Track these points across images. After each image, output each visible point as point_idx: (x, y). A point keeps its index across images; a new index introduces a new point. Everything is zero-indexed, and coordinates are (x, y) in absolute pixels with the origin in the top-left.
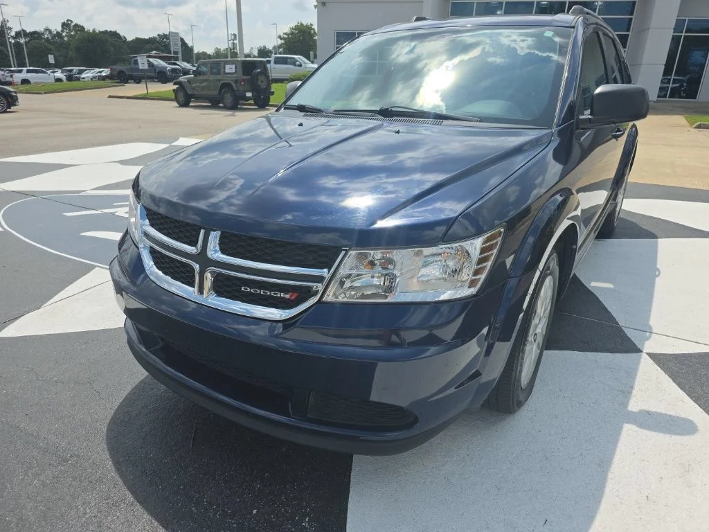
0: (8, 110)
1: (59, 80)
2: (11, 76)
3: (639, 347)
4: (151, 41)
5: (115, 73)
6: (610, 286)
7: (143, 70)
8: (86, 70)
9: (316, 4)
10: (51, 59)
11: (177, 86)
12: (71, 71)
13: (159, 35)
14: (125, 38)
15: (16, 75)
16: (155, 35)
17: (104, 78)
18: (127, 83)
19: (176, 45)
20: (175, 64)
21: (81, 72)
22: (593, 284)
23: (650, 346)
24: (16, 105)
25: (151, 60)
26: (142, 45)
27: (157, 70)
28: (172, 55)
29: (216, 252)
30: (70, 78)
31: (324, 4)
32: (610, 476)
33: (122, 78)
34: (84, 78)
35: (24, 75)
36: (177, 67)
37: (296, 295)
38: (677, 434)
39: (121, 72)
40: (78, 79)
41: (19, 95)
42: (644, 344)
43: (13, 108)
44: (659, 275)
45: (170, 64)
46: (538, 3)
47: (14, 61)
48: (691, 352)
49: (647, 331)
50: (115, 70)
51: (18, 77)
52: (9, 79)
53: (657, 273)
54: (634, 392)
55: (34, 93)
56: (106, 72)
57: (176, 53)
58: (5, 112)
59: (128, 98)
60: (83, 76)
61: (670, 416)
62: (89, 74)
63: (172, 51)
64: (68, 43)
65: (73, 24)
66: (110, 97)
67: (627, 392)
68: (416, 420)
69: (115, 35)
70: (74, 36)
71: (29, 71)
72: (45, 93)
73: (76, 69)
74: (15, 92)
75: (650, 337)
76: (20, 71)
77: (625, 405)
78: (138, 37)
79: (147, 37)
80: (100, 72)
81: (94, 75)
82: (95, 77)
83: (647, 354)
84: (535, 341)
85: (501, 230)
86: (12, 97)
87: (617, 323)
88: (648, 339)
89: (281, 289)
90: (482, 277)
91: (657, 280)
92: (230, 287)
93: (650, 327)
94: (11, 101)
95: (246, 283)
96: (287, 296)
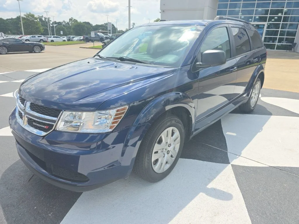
0: (41, 52)
1: (64, 41)
2: (47, 39)
3: (230, 162)
4: (101, 26)
5: (85, 38)
6: (235, 134)
8: (75, 37)
9: (160, 11)
10: (62, 33)
11: (104, 44)
12: (70, 37)
13: (105, 24)
14: (92, 24)
15: (49, 38)
16: (103, 24)
17: (81, 40)
18: (89, 42)
19: (110, 27)
20: (107, 35)
21: (73, 38)
22: (228, 133)
23: (236, 162)
24: (43, 50)
25: (98, 33)
26: (98, 27)
27: (100, 37)
28: (108, 31)
29: (29, 108)
30: (69, 40)
31: (164, 11)
32: (180, 212)
33: (87, 40)
35: (52, 39)
36: (108, 36)
37: (48, 127)
38: (222, 200)
39: (87, 38)
40: (72, 40)
42: (233, 160)
44: (261, 131)
45: (105, 35)
46: (256, 10)
47: (50, 33)
48: (253, 166)
49: (238, 155)
50: (85, 37)
51: (50, 39)
52: (46, 40)
53: (261, 130)
54: (215, 180)
55: (54, 46)
56: (82, 38)
57: (110, 30)
58: (40, 52)
59: (87, 48)
60: (74, 39)
61: (224, 192)
62: (76, 38)
63: (108, 29)
64: (71, 27)
65: (73, 19)
66: (80, 47)
67: (210, 180)
68: (89, 180)
69: (88, 23)
70: (73, 24)
71: (54, 37)
72: (58, 46)
73: (72, 36)
74: (44, 45)
75: (238, 158)
76: (51, 37)
77: (207, 185)
78: (97, 24)
79: (100, 24)
80: (80, 38)
81: (78, 39)
82: (78, 40)
83: (232, 165)
84: (168, 154)
85: (128, 107)
86: (43, 47)
87: (227, 150)
88: (236, 158)
89: (44, 124)
90: (116, 125)
91: (259, 134)
92: (31, 122)
93: (241, 153)
94: (42, 48)
95: (35, 121)
96: (45, 127)
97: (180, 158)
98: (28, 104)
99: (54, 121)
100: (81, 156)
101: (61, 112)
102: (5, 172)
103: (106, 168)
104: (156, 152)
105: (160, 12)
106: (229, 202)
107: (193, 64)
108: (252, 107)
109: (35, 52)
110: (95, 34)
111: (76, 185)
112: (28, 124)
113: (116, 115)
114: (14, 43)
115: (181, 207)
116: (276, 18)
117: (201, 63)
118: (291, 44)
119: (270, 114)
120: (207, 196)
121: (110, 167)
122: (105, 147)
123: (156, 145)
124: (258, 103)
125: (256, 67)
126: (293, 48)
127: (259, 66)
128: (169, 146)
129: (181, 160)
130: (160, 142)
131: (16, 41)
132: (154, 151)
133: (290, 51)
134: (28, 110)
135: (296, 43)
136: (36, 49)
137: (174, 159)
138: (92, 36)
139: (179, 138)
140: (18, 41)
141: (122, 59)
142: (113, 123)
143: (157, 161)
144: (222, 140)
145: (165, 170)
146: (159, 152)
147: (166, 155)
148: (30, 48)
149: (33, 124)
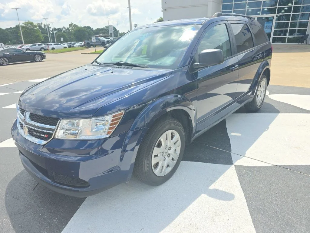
0: (42, 60)
1: (65, 47)
2: (48, 47)
3: (233, 162)
4: (103, 29)
5: (86, 44)
6: (239, 135)
8: (76, 43)
9: (162, 10)
10: (62, 39)
12: (71, 43)
13: (106, 27)
14: (93, 29)
15: (49, 46)
16: (104, 27)
17: (82, 46)
18: (90, 47)
19: (111, 30)
20: (109, 39)
21: (74, 44)
22: (233, 134)
23: (241, 162)
24: (45, 59)
25: (99, 38)
26: (98, 32)
27: (102, 41)
28: (110, 35)
30: (70, 47)
31: (165, 10)
32: (182, 214)
33: (89, 45)
34: (75, 46)
35: (53, 46)
36: (109, 40)
37: (47, 136)
38: (224, 200)
39: (88, 43)
40: (73, 47)
42: (236, 160)
43: (44, 60)
45: (107, 39)
47: (50, 40)
48: (257, 165)
49: (242, 155)
50: (86, 42)
51: (51, 47)
52: (47, 48)
53: (267, 129)
54: (217, 181)
55: (55, 53)
56: (83, 43)
57: (111, 34)
58: (41, 61)
59: (88, 54)
60: (75, 45)
61: (226, 192)
62: (77, 44)
63: (110, 33)
64: (71, 32)
65: (73, 25)
66: (82, 54)
67: (213, 181)
68: (89, 185)
69: (89, 28)
70: (74, 29)
71: (54, 44)
72: (59, 53)
73: (73, 42)
74: (45, 54)
75: (242, 158)
76: (51, 45)
77: (209, 186)
78: (98, 28)
79: (101, 28)
80: (81, 43)
81: (79, 45)
82: (79, 46)
83: (235, 166)
84: (168, 157)
85: (124, 112)
86: (43, 55)
87: (231, 151)
88: (240, 159)
89: (44, 133)
90: (113, 130)
91: (265, 132)
92: (31, 132)
93: (245, 154)
94: (43, 57)
95: (35, 131)
97: (182, 161)
98: (28, 114)
99: (53, 130)
100: (81, 162)
101: (59, 120)
102: (11, 182)
104: (156, 156)
106: (231, 202)
107: (190, 65)
108: (259, 105)
109: (36, 62)
110: (96, 38)
111: (78, 191)
112: (29, 134)
113: (113, 121)
114: (15, 53)
115: (182, 209)
116: (286, 8)
117: (198, 63)
118: (303, 36)
119: (278, 112)
120: (209, 197)
121: (108, 172)
122: (104, 152)
123: (156, 148)
124: (264, 101)
125: (261, 63)
126: (306, 40)
127: (264, 62)
128: (169, 149)
129: (182, 163)
130: (159, 145)
131: (16, 52)
132: (154, 154)
133: (302, 43)
134: (28, 120)
135: (308, 35)
136: (37, 58)
137: (175, 162)
138: (93, 41)
139: (180, 141)
140: (18, 51)
141: (119, 64)
142: (110, 129)
143: (157, 164)
144: (226, 141)
145: (167, 173)
146: (158, 155)
147: (167, 158)
148: (31, 58)
149: (33, 134)
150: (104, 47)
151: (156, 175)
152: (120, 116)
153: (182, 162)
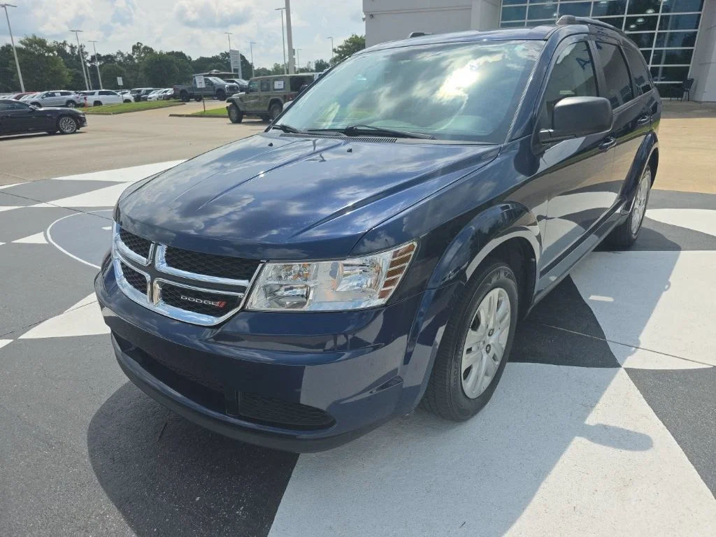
0: (77, 131)
1: (127, 101)
2: (85, 98)
3: (619, 361)
4: (215, 59)
5: (178, 92)
6: (610, 299)
7: (201, 89)
8: (152, 90)
9: (364, 16)
10: (120, 81)
11: (230, 103)
12: (139, 91)
13: (221, 54)
14: (190, 57)
15: (89, 97)
16: (218, 54)
17: (168, 98)
18: (188, 101)
19: (236, 62)
20: (233, 82)
21: (148, 92)
22: (593, 297)
23: (635, 361)
24: (84, 126)
25: (210, 78)
26: (204, 65)
27: (216, 89)
28: (233, 73)
29: (163, 263)
30: (138, 99)
31: (372, 16)
33: (184, 97)
34: (150, 98)
35: (97, 97)
36: (235, 84)
37: (223, 303)
38: (630, 449)
39: (183, 91)
40: (145, 99)
41: (87, 117)
42: (625, 358)
43: (82, 129)
44: (668, 288)
45: (228, 81)
46: (596, 3)
47: (88, 82)
49: (633, 345)
50: (177, 89)
51: (91, 100)
52: (83, 101)
53: (667, 286)
54: (598, 406)
55: (103, 114)
56: (170, 91)
57: (236, 70)
58: (75, 132)
59: (187, 116)
61: (628, 431)
62: (155, 94)
63: (232, 68)
64: (138, 65)
65: (142, 47)
66: (171, 115)
67: (589, 407)
68: (334, 422)
69: (181, 55)
70: (143, 58)
71: (101, 93)
72: (114, 114)
73: (144, 89)
74: (84, 114)
75: (635, 352)
76: (93, 94)
77: (585, 418)
78: (202, 56)
79: (210, 56)
80: (166, 92)
81: (160, 94)
82: (160, 97)
83: (625, 369)
84: (488, 352)
85: (415, 244)
86: (81, 119)
87: (604, 338)
88: (631, 354)
89: (214, 297)
90: (393, 288)
91: (664, 294)
92: (171, 295)
93: (639, 343)
94: (79, 122)
95: (185, 292)
96: (217, 304)
97: (508, 362)
98: (161, 252)
99: (242, 289)
101: (261, 265)
103: (374, 392)
104: (469, 350)
105: (364, 19)
106: (647, 455)
107: (533, 133)
108: (634, 232)
109: (63, 133)
110: (205, 79)
113: (393, 264)
114: (10, 112)
115: (540, 474)
116: (640, 20)
117: (551, 131)
118: (681, 82)
119: (677, 248)
120: (592, 443)
123: (470, 330)
124: (643, 225)
126: (687, 91)
127: (650, 135)
128: (489, 335)
129: (511, 367)
130: (476, 325)
131: (13, 108)
132: (466, 347)
133: (679, 99)
134: (163, 267)
135: (693, 79)
136: (65, 124)
137: (497, 363)
138: (198, 87)
139: (508, 315)
140: (18, 108)
142: (387, 284)
143: (468, 370)
144: (584, 313)
145: (483, 390)
146: (473, 349)
147: (485, 357)
148: (50, 124)
150: (228, 102)
151: (466, 396)
152: (408, 254)
153: (508, 364)
